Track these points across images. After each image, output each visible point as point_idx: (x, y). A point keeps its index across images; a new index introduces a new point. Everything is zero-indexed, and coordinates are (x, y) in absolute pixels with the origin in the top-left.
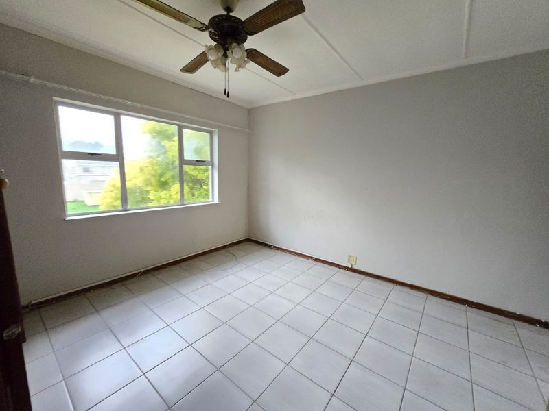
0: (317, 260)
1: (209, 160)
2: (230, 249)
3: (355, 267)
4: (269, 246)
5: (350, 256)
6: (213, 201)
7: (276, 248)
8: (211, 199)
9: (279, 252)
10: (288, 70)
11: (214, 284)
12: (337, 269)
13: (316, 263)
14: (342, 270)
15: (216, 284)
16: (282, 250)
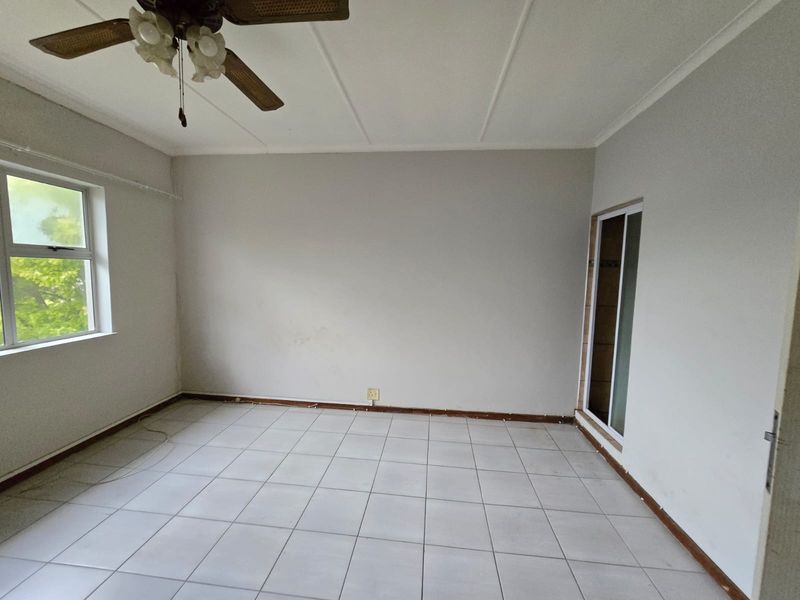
0: (321, 405)
1: (83, 246)
2: (148, 422)
3: (378, 404)
4: (230, 400)
5: (370, 389)
6: (98, 330)
7: (245, 401)
8: (91, 328)
9: (252, 406)
10: (281, 104)
11: (130, 506)
12: (353, 412)
13: (320, 410)
14: (361, 413)
15: (133, 505)
16: (256, 401)
